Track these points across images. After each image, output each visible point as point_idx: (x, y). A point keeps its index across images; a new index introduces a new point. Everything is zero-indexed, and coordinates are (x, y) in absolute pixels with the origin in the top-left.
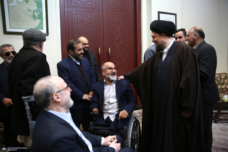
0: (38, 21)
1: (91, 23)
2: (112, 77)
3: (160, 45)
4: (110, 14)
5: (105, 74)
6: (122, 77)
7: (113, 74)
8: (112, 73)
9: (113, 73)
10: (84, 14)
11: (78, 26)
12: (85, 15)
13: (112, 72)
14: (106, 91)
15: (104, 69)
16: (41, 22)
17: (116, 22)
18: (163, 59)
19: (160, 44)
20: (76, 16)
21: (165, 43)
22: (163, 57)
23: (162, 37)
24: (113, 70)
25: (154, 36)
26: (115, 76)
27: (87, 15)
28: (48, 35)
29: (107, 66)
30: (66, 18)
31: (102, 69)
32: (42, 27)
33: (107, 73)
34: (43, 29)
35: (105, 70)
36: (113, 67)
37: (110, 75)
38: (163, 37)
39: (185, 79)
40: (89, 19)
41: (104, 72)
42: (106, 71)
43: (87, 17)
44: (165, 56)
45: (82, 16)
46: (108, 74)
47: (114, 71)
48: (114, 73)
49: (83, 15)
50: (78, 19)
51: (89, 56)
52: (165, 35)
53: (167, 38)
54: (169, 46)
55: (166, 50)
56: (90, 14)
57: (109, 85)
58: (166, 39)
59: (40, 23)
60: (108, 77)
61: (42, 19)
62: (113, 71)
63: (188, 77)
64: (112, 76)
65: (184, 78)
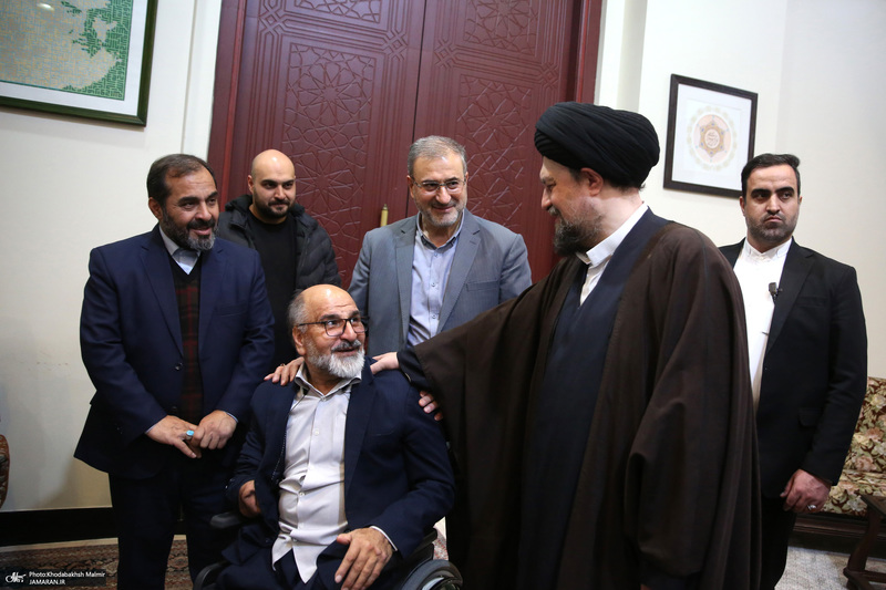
0: (106, 61)
1: (362, 94)
2: (339, 363)
3: (574, 228)
4: (452, 64)
5: (305, 346)
6: (390, 359)
7: (348, 348)
8: (339, 343)
9: (347, 345)
10: (334, 54)
11: (298, 103)
12: (339, 58)
13: (339, 336)
14: (296, 423)
15: (299, 320)
16: (118, 63)
17: (477, 103)
18: (583, 298)
19: (576, 223)
20: (295, 57)
21: (600, 218)
22: (584, 287)
23: (585, 189)
24: (345, 327)
25: (551, 180)
26: (355, 356)
27: (347, 57)
28: (144, 125)
29: (317, 308)
30: (249, 59)
31: (293, 320)
32: (122, 88)
33: (315, 342)
34: (121, 97)
35: (306, 327)
36: (345, 315)
37: (333, 352)
38: (590, 185)
39: (663, 410)
40: (354, 74)
41: (299, 337)
42: (311, 336)
43: (343, 65)
44: (595, 284)
45: (323, 62)
46: (321, 350)
47: (351, 332)
48: (350, 342)
49: (327, 55)
50: (305, 70)
51: (300, 239)
52: (599, 179)
53: (611, 191)
54: (617, 237)
55: (598, 254)
56: (359, 57)
57: (317, 395)
58: (603, 198)
59: (112, 71)
60: (320, 361)
61: (125, 54)
62: (345, 336)
63: (679, 407)
64: (342, 358)
65: (658, 410)
